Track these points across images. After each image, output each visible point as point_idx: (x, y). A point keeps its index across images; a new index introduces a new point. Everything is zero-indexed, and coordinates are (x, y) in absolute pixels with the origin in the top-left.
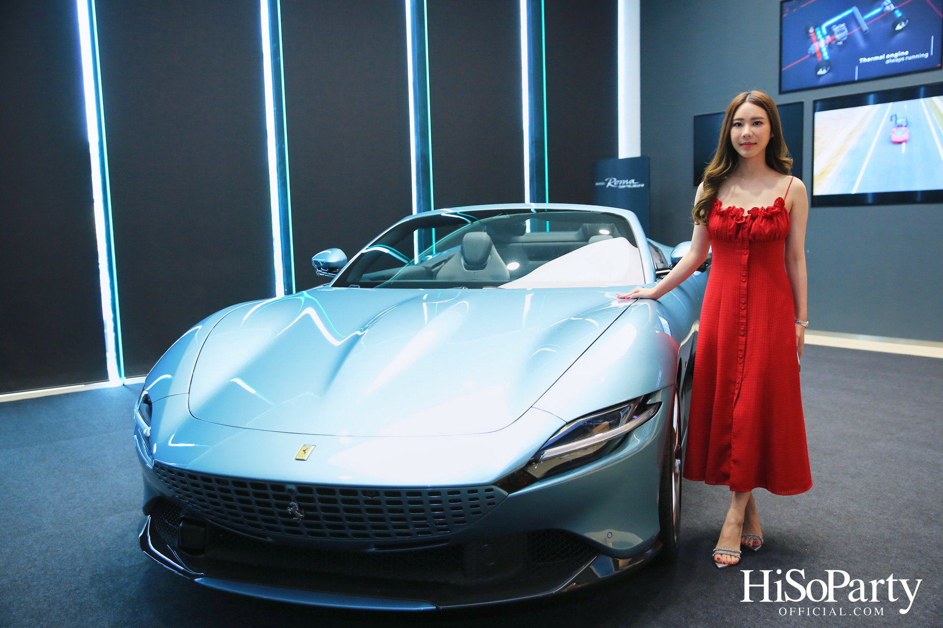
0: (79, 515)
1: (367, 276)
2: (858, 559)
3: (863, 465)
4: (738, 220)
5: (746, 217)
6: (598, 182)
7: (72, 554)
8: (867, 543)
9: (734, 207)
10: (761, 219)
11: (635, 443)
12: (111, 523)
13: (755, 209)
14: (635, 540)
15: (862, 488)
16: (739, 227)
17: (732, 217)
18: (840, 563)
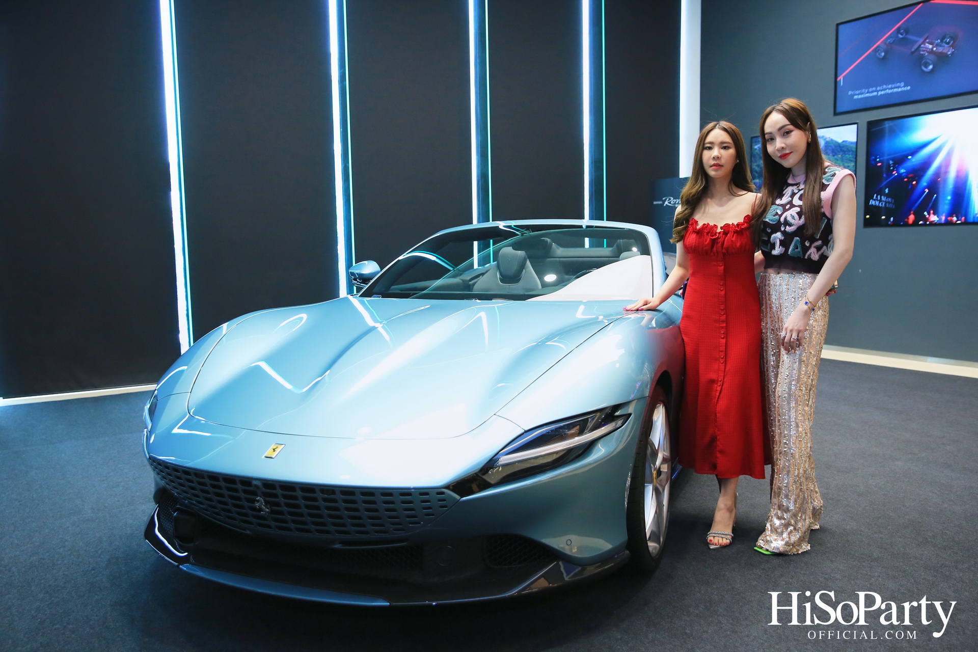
0: (117, 503)
1: (395, 288)
2: (838, 577)
3: (874, 484)
4: (712, 236)
5: (720, 233)
6: (656, 201)
7: (100, 537)
8: (854, 561)
9: (708, 224)
10: (732, 234)
11: (600, 452)
12: (143, 510)
13: (727, 226)
14: (604, 546)
15: (866, 506)
16: (714, 242)
17: (708, 233)
18: (819, 580)
